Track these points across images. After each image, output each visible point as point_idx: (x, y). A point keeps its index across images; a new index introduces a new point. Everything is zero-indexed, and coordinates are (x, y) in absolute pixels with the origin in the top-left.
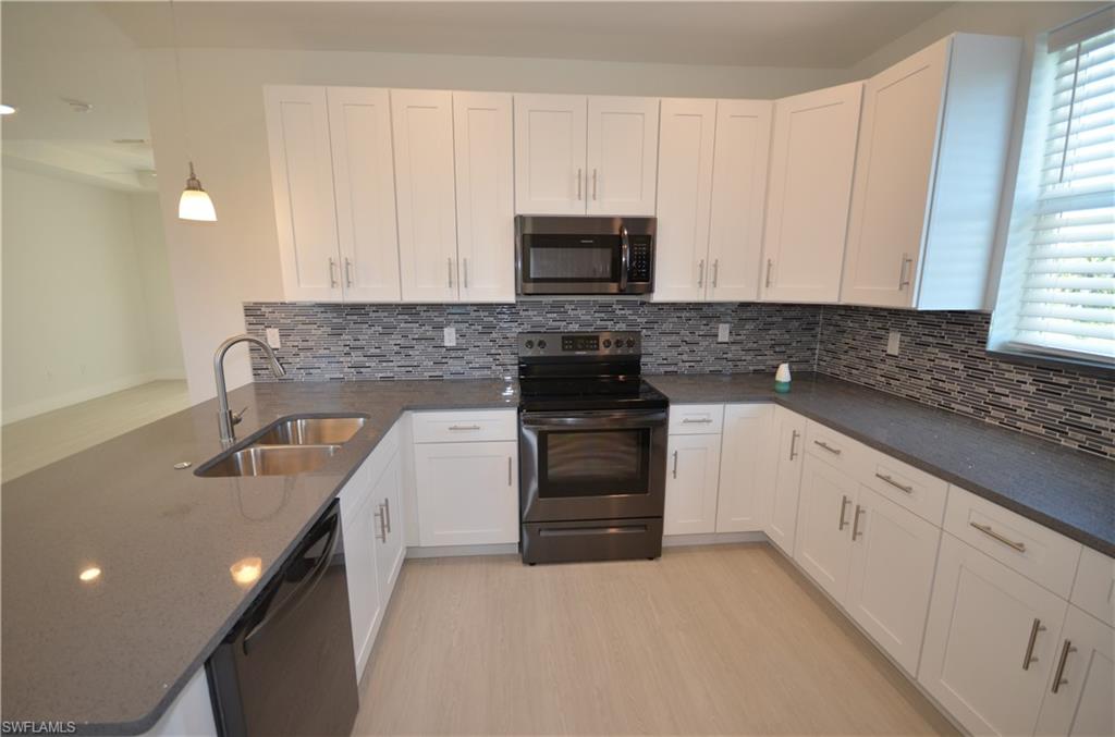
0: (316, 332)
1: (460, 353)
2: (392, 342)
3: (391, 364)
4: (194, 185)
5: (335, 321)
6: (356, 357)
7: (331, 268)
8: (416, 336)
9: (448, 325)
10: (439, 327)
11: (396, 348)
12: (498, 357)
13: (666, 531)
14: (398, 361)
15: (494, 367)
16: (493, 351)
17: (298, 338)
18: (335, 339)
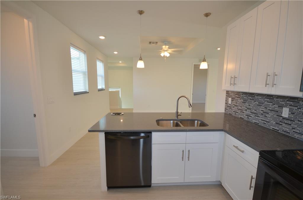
0: (240, 101)
2: (261, 109)
5: (245, 98)
6: (248, 112)
8: (270, 109)
9: (286, 106)
10: (281, 107)
11: (262, 112)
14: (261, 117)
17: (235, 102)
18: (244, 104)
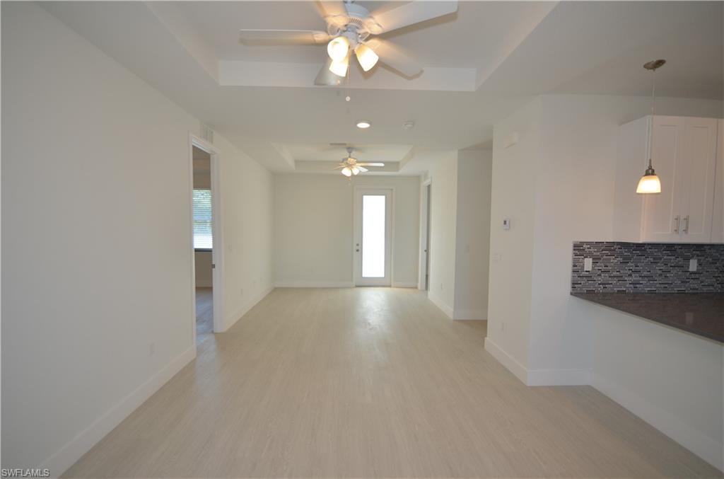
0: (613, 260)
1: (697, 276)
2: (658, 268)
3: (655, 282)
6: (635, 278)
8: (673, 265)
9: (692, 257)
10: (687, 259)
11: (660, 272)
12: (718, 278)
14: (660, 280)
15: (716, 285)
16: (716, 275)
17: (602, 265)
18: (624, 265)
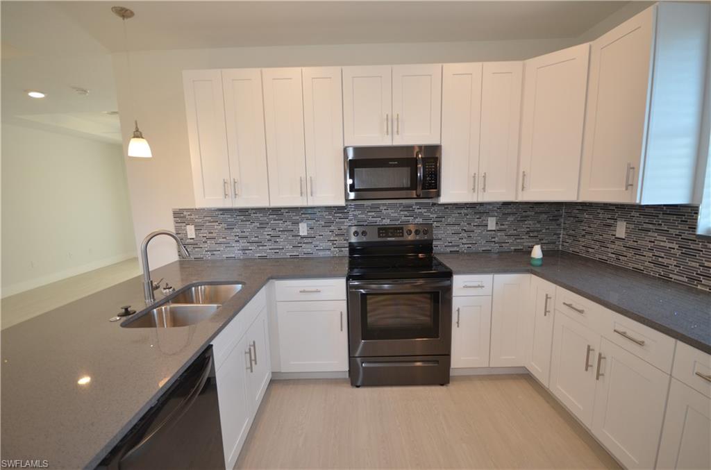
0: (217, 227)
1: (310, 240)
2: (265, 233)
3: (265, 248)
4: (138, 135)
5: (229, 220)
6: (243, 243)
7: (224, 186)
8: (281, 229)
9: (302, 221)
10: (296, 223)
11: (268, 237)
12: (335, 242)
13: (453, 365)
14: (269, 245)
15: (332, 249)
16: (332, 239)
17: (206, 231)
18: (229, 231)
